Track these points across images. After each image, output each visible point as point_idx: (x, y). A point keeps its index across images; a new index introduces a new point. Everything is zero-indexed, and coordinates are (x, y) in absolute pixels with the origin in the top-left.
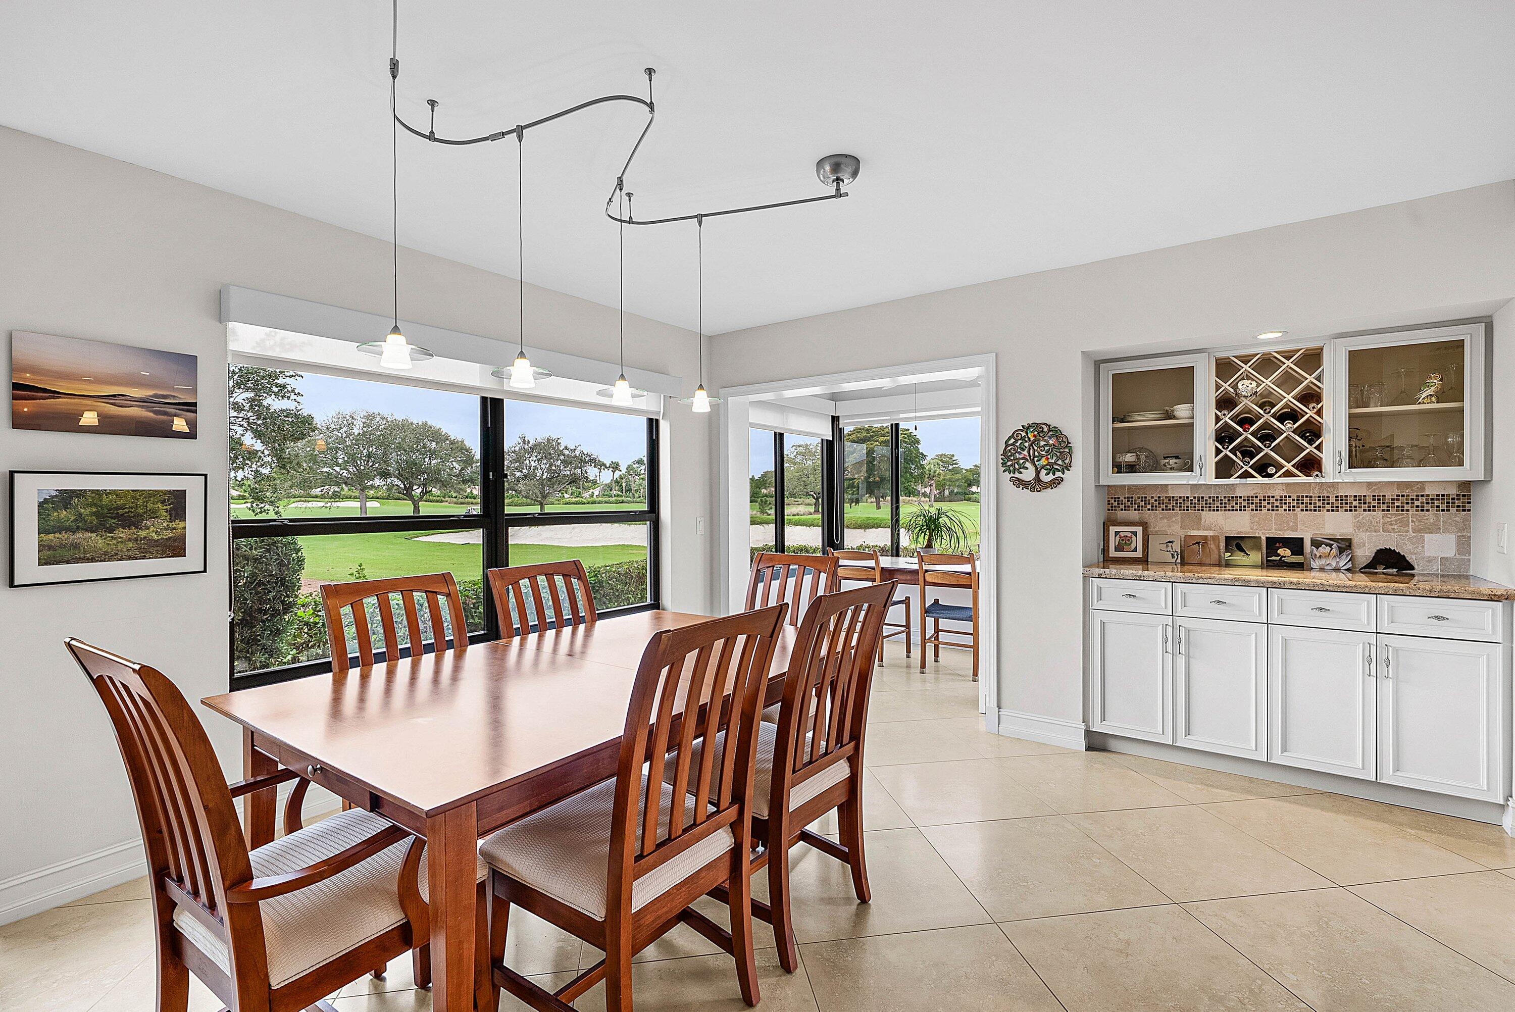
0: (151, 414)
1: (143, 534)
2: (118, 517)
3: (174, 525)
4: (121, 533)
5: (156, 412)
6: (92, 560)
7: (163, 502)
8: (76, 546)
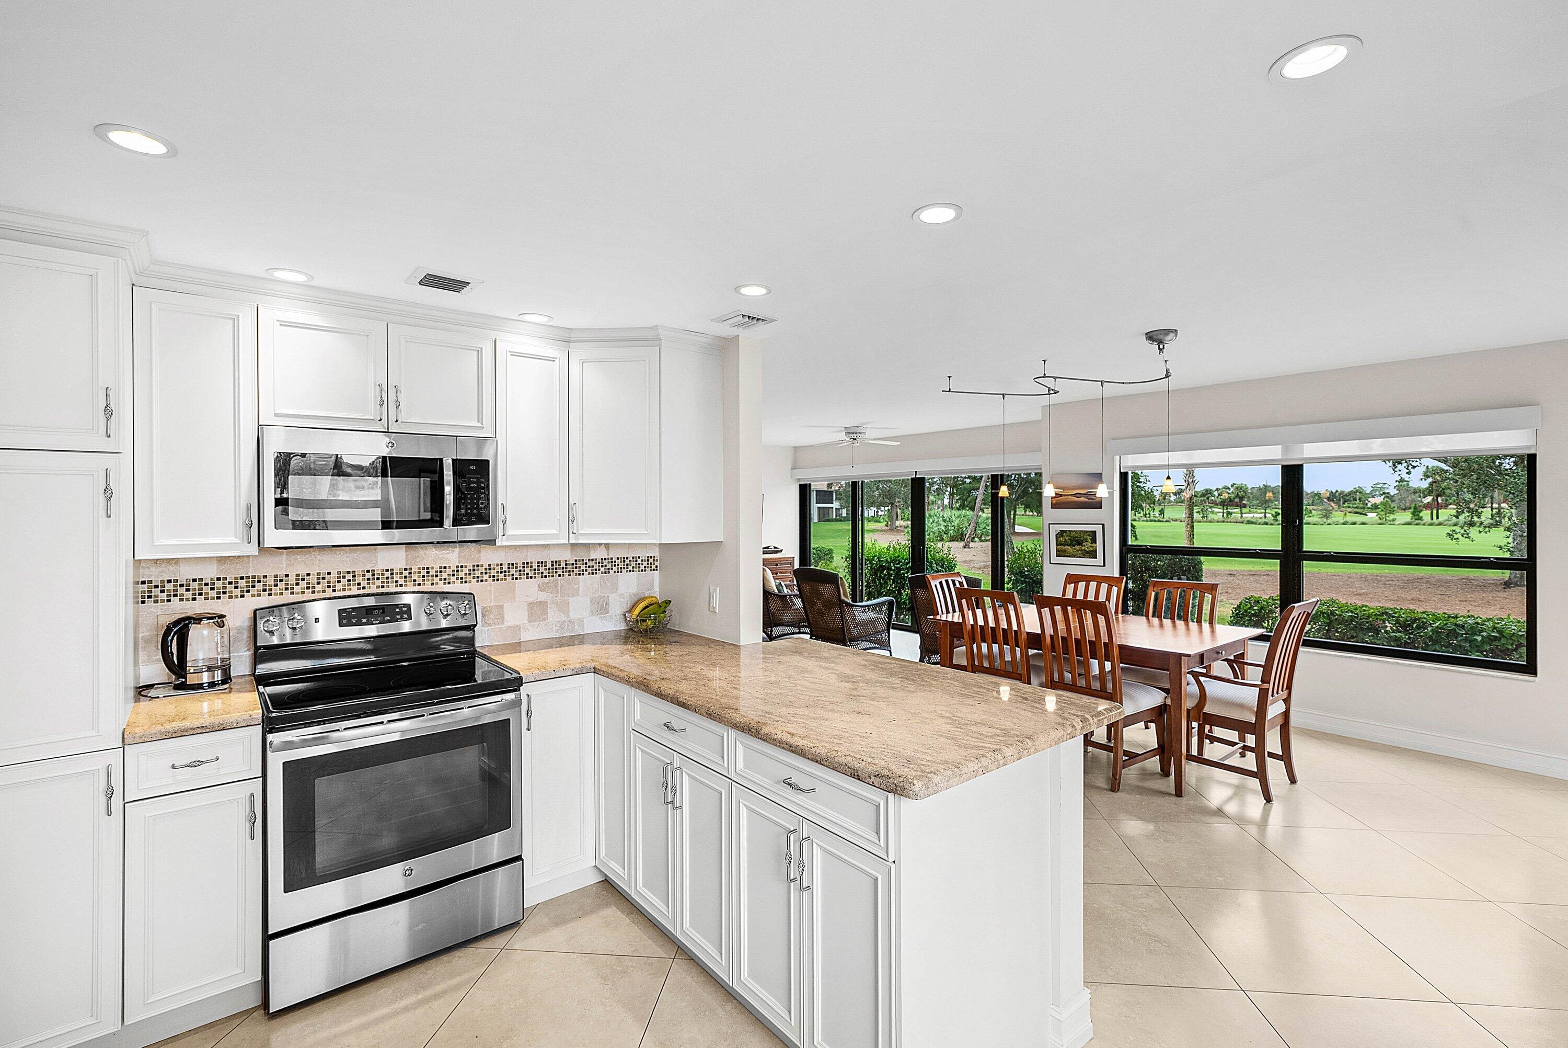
0: (1087, 500)
1: (1083, 548)
2: (1076, 541)
3: (1093, 545)
4: (1077, 547)
5: (1088, 499)
6: (1069, 557)
7: (1089, 535)
8: (1065, 551)
